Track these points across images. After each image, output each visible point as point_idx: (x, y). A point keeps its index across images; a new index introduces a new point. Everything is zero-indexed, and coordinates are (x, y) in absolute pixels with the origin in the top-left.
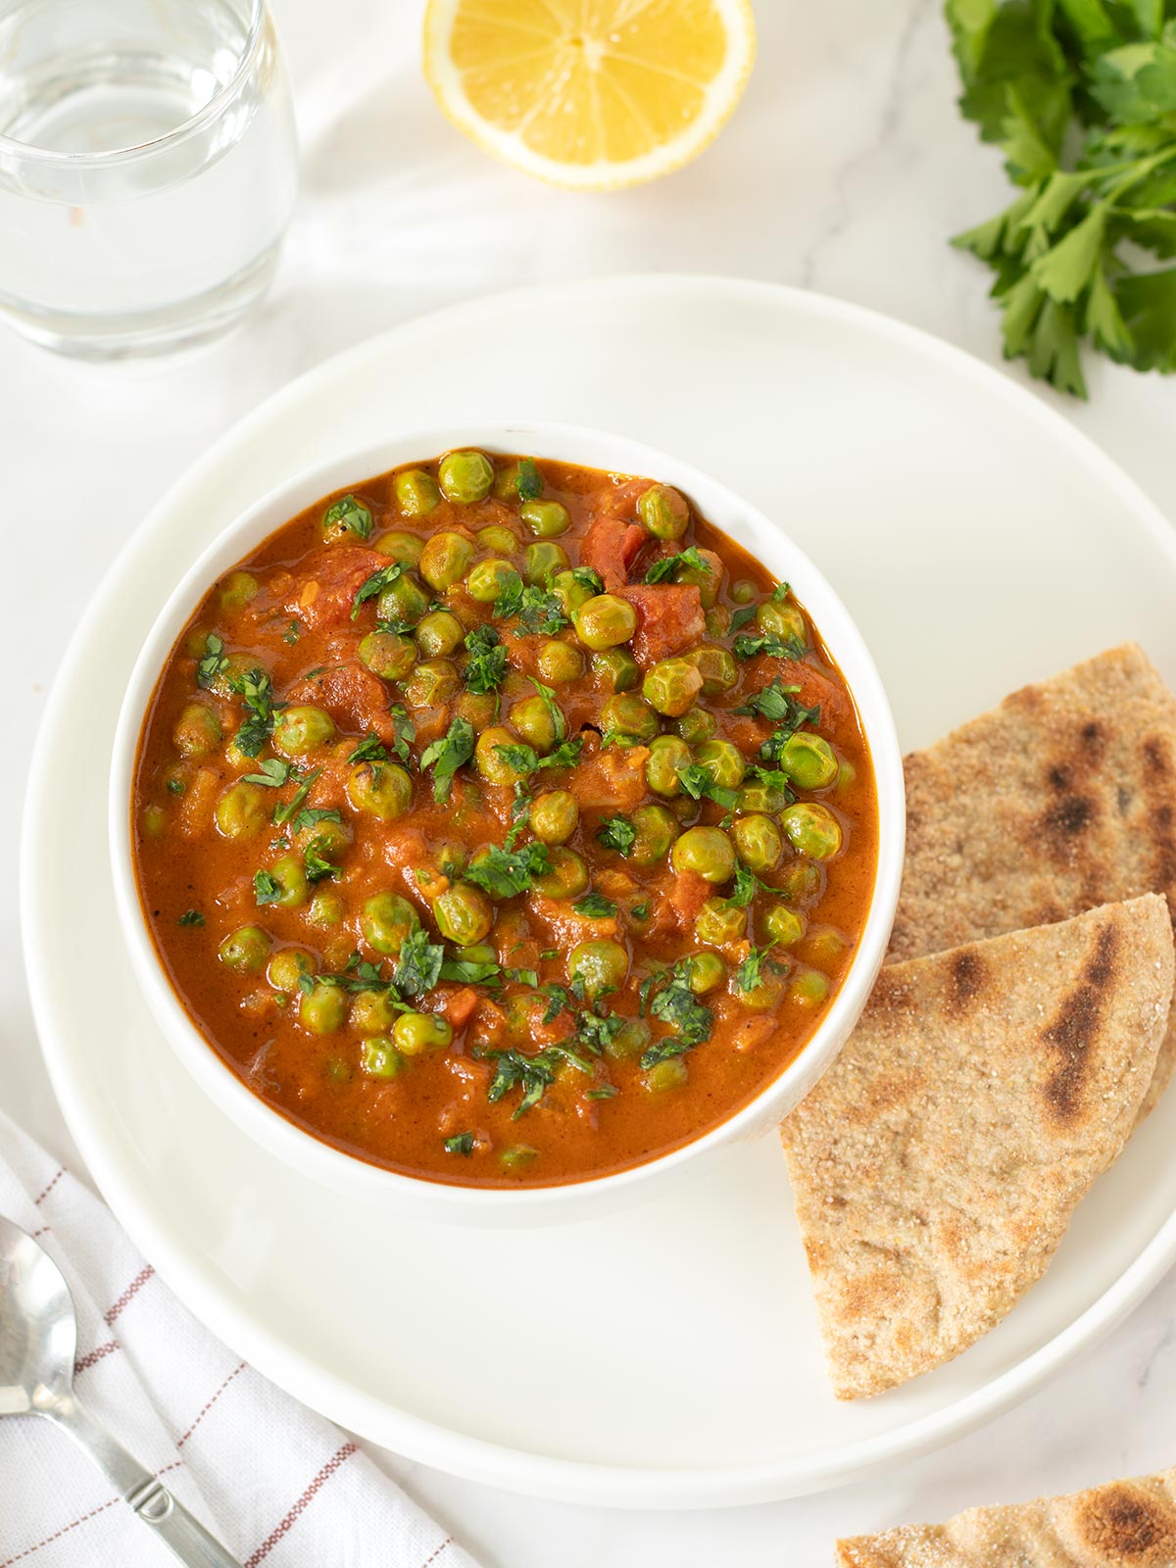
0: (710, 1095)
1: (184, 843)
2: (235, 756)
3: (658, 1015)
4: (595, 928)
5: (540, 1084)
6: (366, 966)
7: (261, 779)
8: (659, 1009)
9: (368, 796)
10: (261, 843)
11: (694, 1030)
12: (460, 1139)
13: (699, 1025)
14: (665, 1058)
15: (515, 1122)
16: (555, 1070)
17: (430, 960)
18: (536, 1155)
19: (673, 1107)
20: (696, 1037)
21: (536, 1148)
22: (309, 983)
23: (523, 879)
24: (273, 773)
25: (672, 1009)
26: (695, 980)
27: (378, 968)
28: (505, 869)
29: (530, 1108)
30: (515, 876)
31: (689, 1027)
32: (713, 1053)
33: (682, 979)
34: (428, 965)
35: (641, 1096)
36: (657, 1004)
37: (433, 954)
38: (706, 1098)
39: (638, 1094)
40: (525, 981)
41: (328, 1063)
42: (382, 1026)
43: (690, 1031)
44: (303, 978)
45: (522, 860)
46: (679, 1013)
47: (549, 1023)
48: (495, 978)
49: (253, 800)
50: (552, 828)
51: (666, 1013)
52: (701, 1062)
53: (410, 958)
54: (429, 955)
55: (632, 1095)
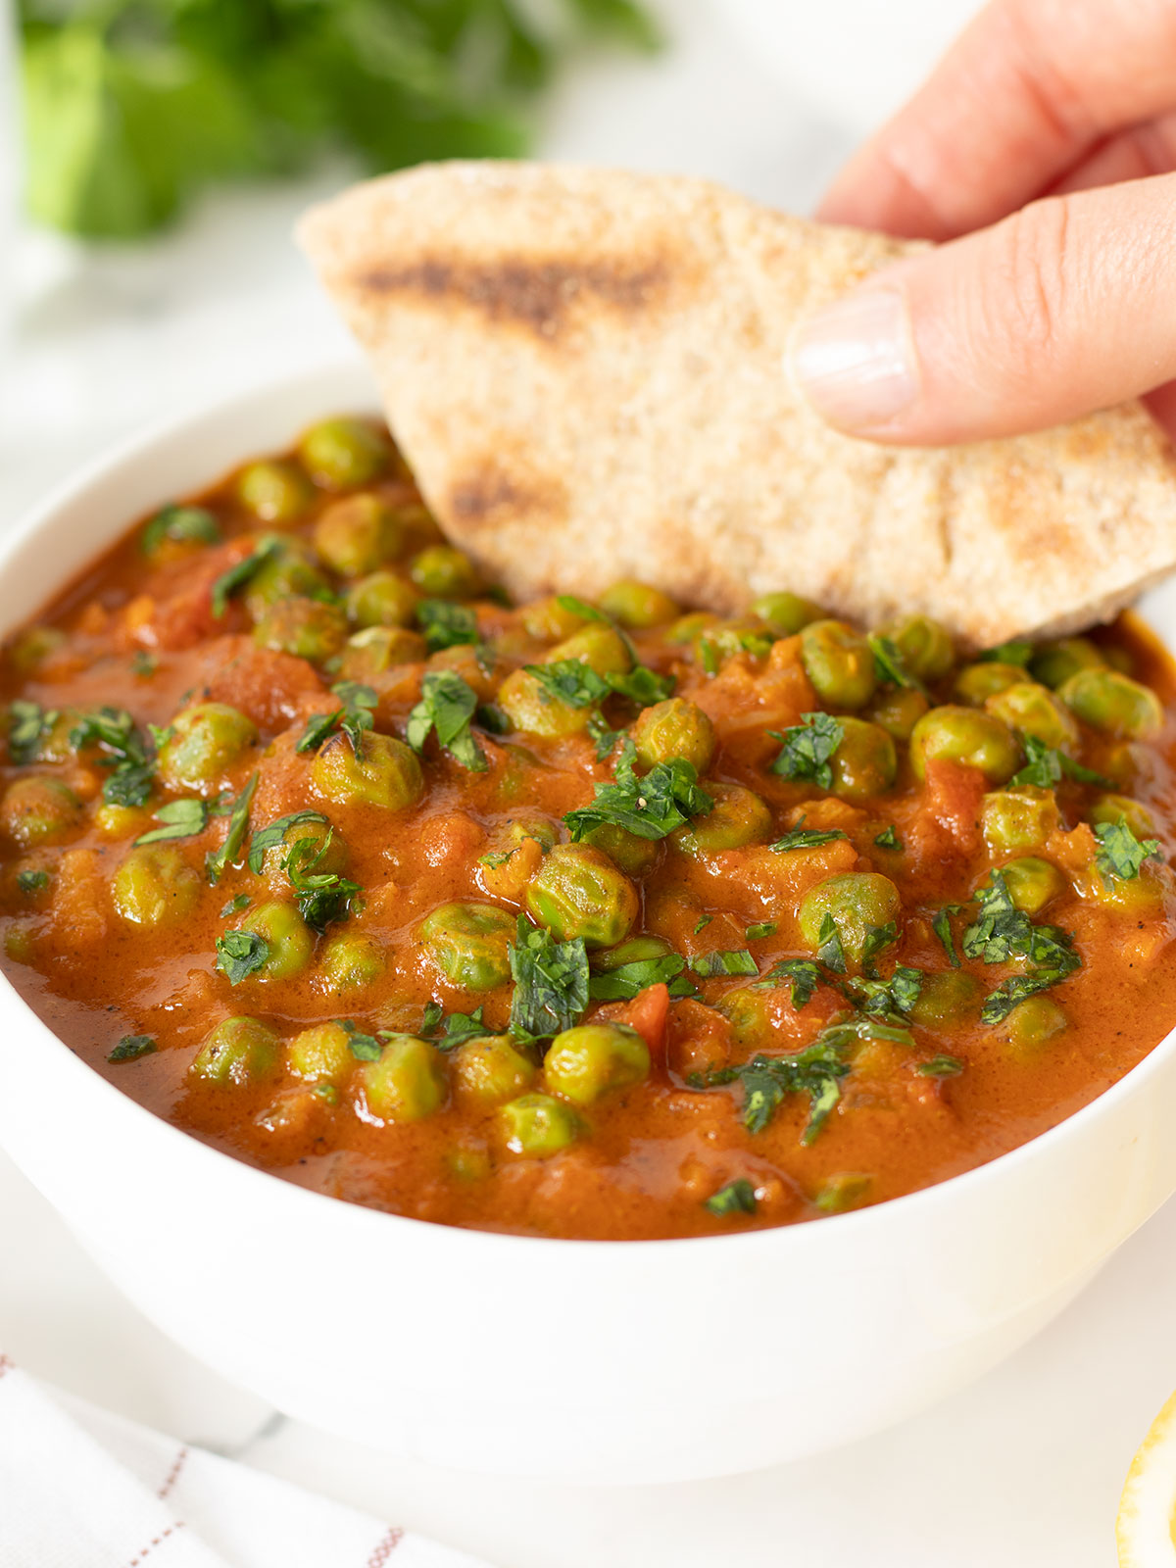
0: (1119, 1034)
1: (76, 953)
2: (109, 817)
3: (980, 957)
4: (821, 862)
5: (829, 1080)
6: (454, 1018)
7: (165, 833)
8: (978, 949)
9: (356, 775)
10: (205, 918)
11: (1051, 956)
12: (729, 1193)
13: (1056, 946)
14: (1018, 1001)
15: (810, 1147)
16: (848, 1057)
17: (566, 968)
18: (869, 1182)
19: (1067, 1064)
20: (1057, 967)
21: (864, 1170)
22: (369, 1044)
23: (666, 815)
24: (181, 817)
25: (1000, 941)
26: (1019, 892)
27: (477, 1016)
28: (633, 807)
29: (826, 1117)
30: (651, 811)
31: (1041, 953)
32: (1099, 980)
33: (996, 899)
34: (566, 974)
35: (1005, 1060)
36: (972, 944)
37: (568, 956)
38: (1115, 1038)
39: (999, 1060)
40: (735, 970)
41: (444, 1159)
42: (518, 1080)
43: (1044, 960)
44: (355, 1042)
45: (655, 787)
46: (1015, 940)
47: (805, 1003)
48: (681, 980)
49: (169, 863)
50: (681, 741)
51: (993, 950)
52: (1085, 997)
53: (531, 974)
54: (563, 960)
55: (989, 1063)
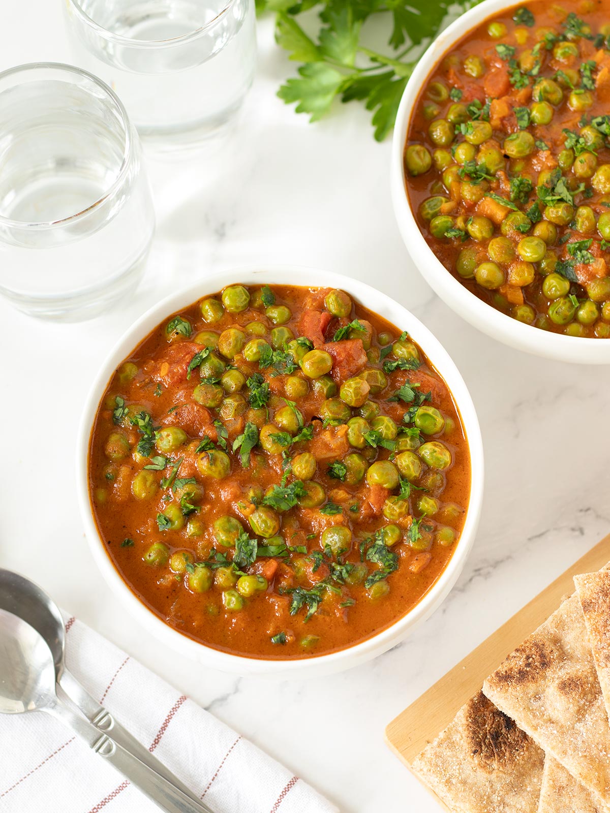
0: (402, 597)
1: (118, 505)
2: (137, 456)
3: (370, 560)
4: (332, 520)
5: (316, 603)
6: (219, 555)
7: (153, 467)
8: (370, 557)
9: (208, 468)
10: (157, 499)
11: (390, 565)
12: (279, 636)
13: (392, 562)
14: (376, 581)
15: (305, 624)
16: (322, 595)
17: (251, 548)
18: (318, 639)
19: (384, 606)
20: (391, 568)
21: (318, 636)
22: (191, 567)
23: (293, 500)
24: (159, 462)
25: (377, 556)
26: (387, 539)
27: (225, 555)
28: (283, 496)
29: (312, 616)
30: (288, 499)
31: (387, 564)
32: (401, 575)
33: (380, 540)
34: (250, 550)
35: (367, 602)
36: (369, 554)
37: (252, 544)
38: (400, 599)
39: (365, 601)
40: (301, 551)
41: (206, 607)
42: (231, 585)
43: (387, 566)
44: (188, 565)
45: (291, 491)
46: (381, 557)
47: (316, 571)
48: (285, 552)
49: (150, 478)
50: (304, 472)
51: (374, 558)
52: (395, 581)
53: (241, 548)
54: (250, 545)
55: (362, 602)
